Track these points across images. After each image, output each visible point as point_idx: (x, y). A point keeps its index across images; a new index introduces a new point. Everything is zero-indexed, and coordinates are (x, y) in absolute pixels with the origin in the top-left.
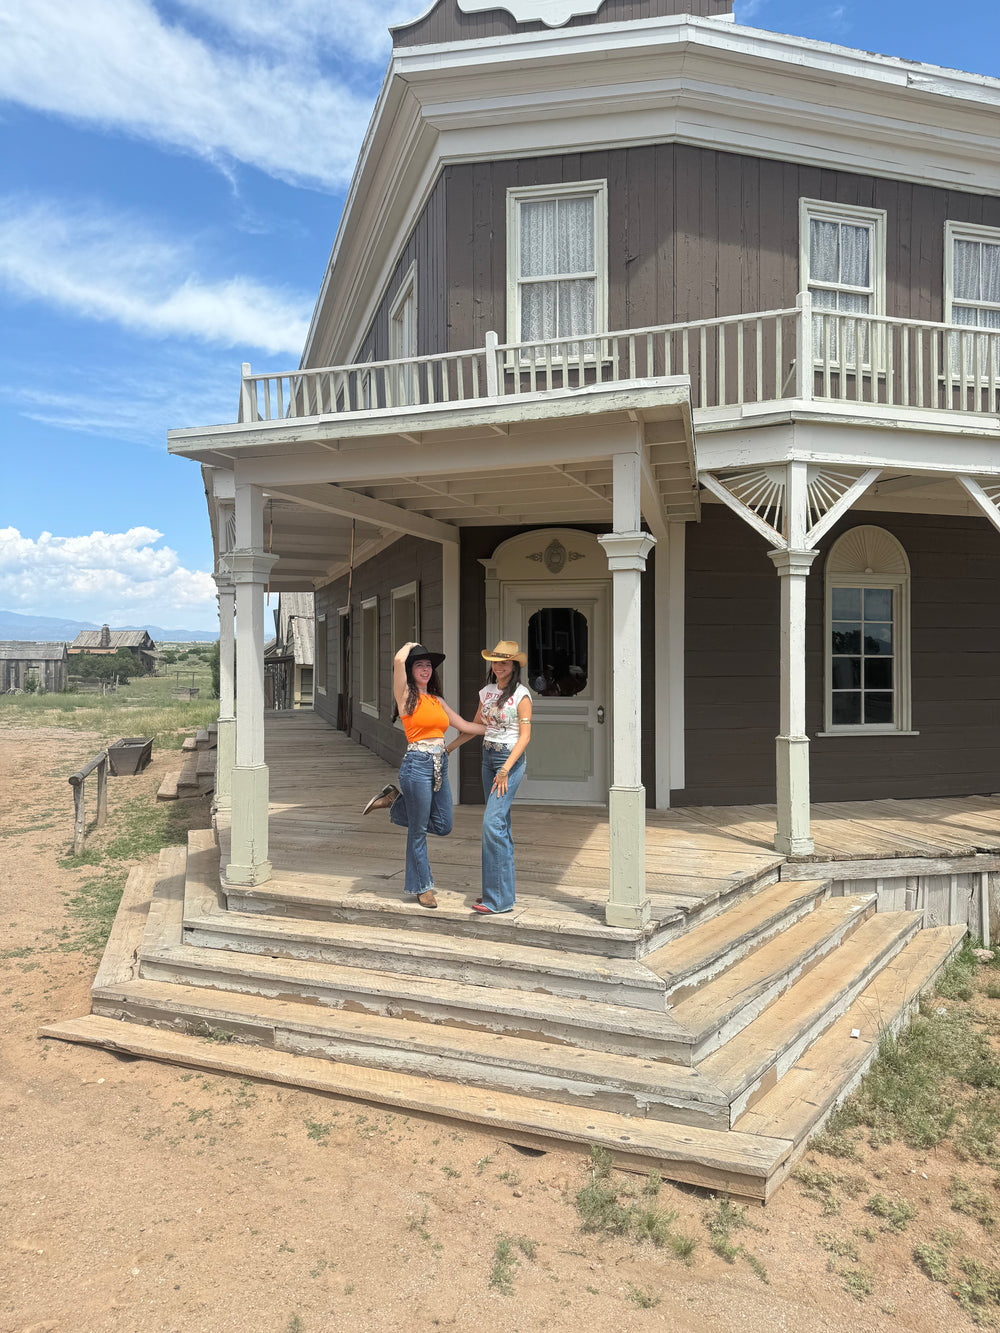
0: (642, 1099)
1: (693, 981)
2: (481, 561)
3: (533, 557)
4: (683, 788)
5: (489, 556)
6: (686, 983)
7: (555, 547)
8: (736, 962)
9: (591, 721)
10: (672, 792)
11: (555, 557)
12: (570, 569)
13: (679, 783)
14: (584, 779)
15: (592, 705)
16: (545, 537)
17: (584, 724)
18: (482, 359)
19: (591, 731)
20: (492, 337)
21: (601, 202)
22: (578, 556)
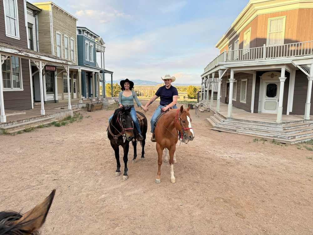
0: (279, 137)
1: (287, 128)
2: (260, 77)
3: (268, 76)
4: (292, 112)
5: (261, 76)
6: (286, 128)
7: (273, 74)
8: (293, 129)
9: (277, 101)
10: (290, 112)
11: (272, 76)
12: (275, 78)
13: (291, 111)
14: (275, 110)
15: (277, 99)
16: (271, 73)
17: (275, 102)
18: (263, 48)
19: (276, 103)
20: (264, 45)
21: (284, 19)
22: (276, 76)
